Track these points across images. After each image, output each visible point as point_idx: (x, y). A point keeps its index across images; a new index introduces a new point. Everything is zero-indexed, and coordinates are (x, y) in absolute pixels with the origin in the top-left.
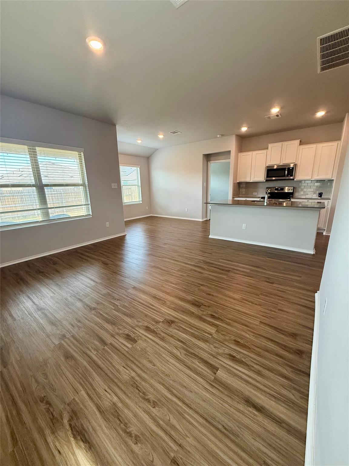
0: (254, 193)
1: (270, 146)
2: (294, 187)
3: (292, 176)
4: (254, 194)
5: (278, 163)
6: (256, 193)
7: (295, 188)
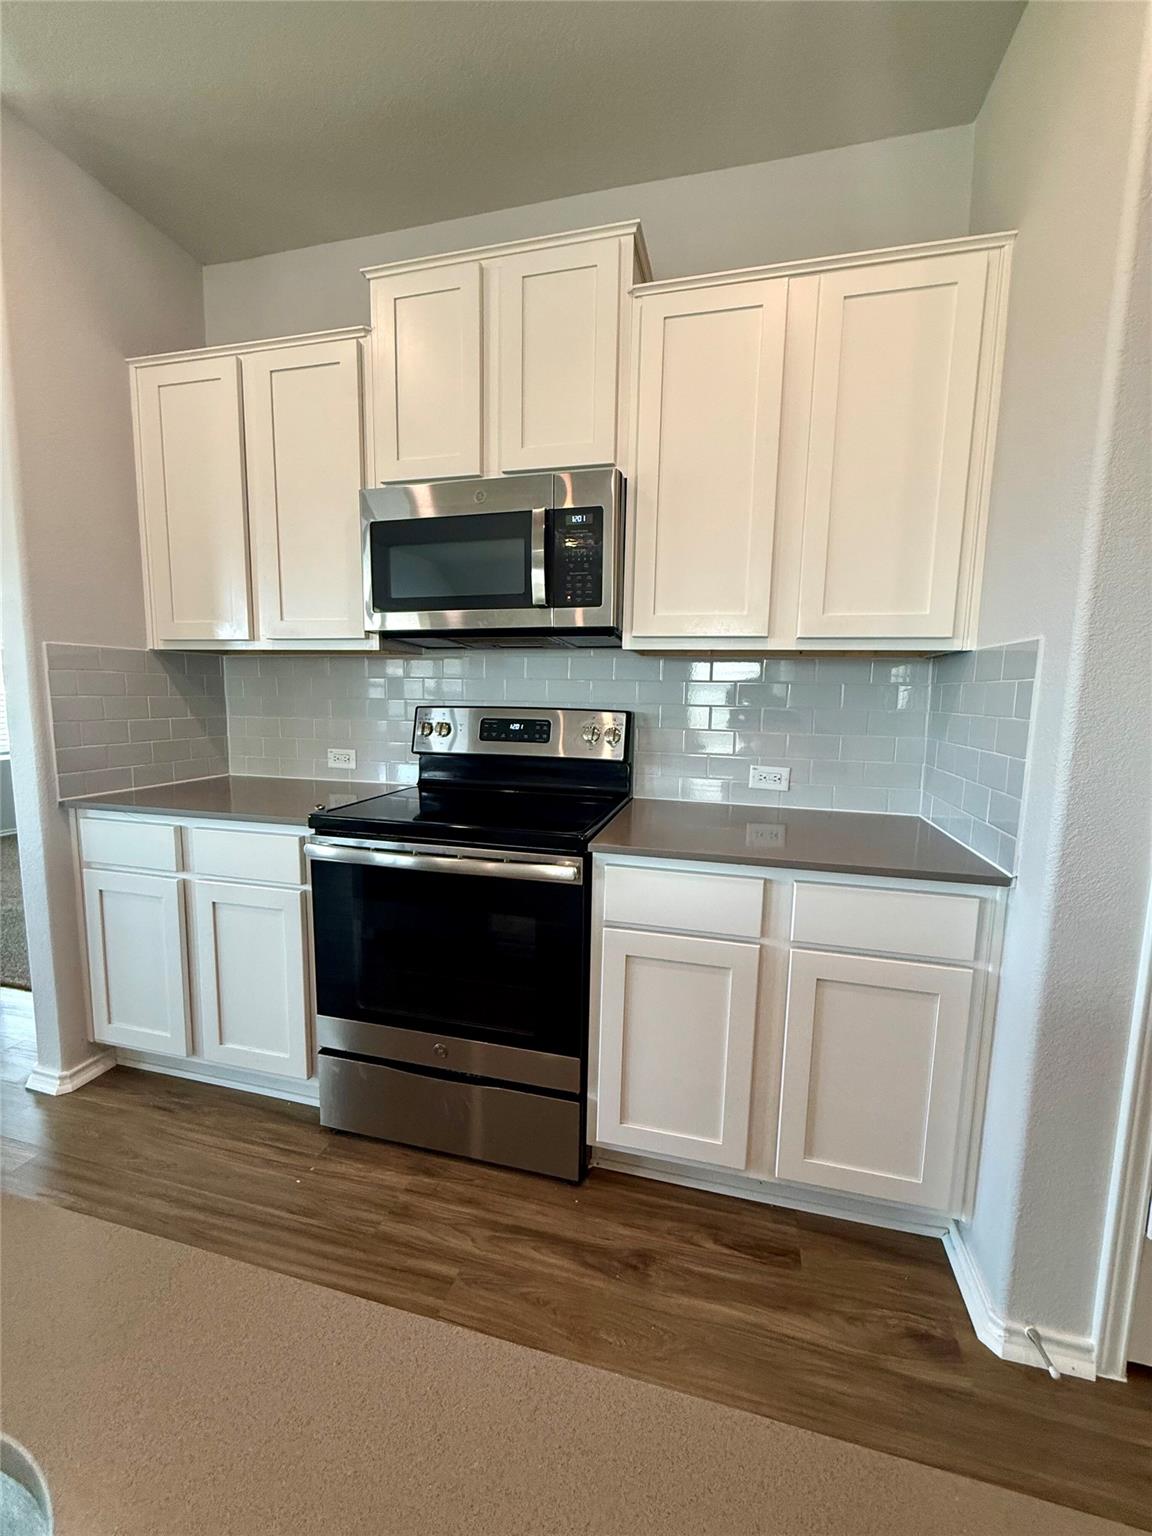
0: (332, 753)
1: (381, 294)
2: (630, 716)
3: (594, 600)
4: (332, 764)
5: (461, 464)
6: (352, 753)
7: (637, 722)
